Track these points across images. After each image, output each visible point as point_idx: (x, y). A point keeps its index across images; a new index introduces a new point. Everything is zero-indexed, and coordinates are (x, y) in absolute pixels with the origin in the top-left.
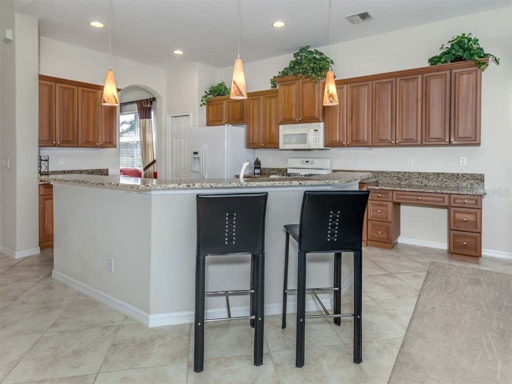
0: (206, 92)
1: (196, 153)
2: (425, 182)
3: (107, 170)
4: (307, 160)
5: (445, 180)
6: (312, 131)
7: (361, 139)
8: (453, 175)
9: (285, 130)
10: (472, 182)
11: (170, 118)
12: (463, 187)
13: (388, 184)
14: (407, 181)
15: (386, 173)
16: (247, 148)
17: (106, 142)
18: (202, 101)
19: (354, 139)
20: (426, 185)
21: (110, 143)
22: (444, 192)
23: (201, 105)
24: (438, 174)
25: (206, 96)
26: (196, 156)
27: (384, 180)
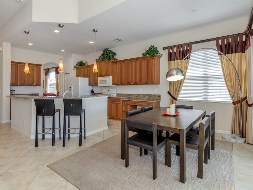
0: (76, 64)
1: (70, 87)
2: (144, 97)
3: (38, 94)
4: (109, 90)
5: (150, 97)
6: (108, 79)
7: (122, 82)
8: (152, 95)
9: (100, 79)
10: (157, 97)
11: (64, 74)
12: (155, 100)
13: (133, 98)
14: (139, 98)
15: (133, 94)
16: (89, 85)
17: (36, 84)
18: (74, 68)
19: (120, 82)
20: (144, 99)
21: (38, 84)
22: (143, 101)
23: (74, 70)
24: (148, 95)
25: (76, 66)
26: (70, 88)
27: (132, 97)
